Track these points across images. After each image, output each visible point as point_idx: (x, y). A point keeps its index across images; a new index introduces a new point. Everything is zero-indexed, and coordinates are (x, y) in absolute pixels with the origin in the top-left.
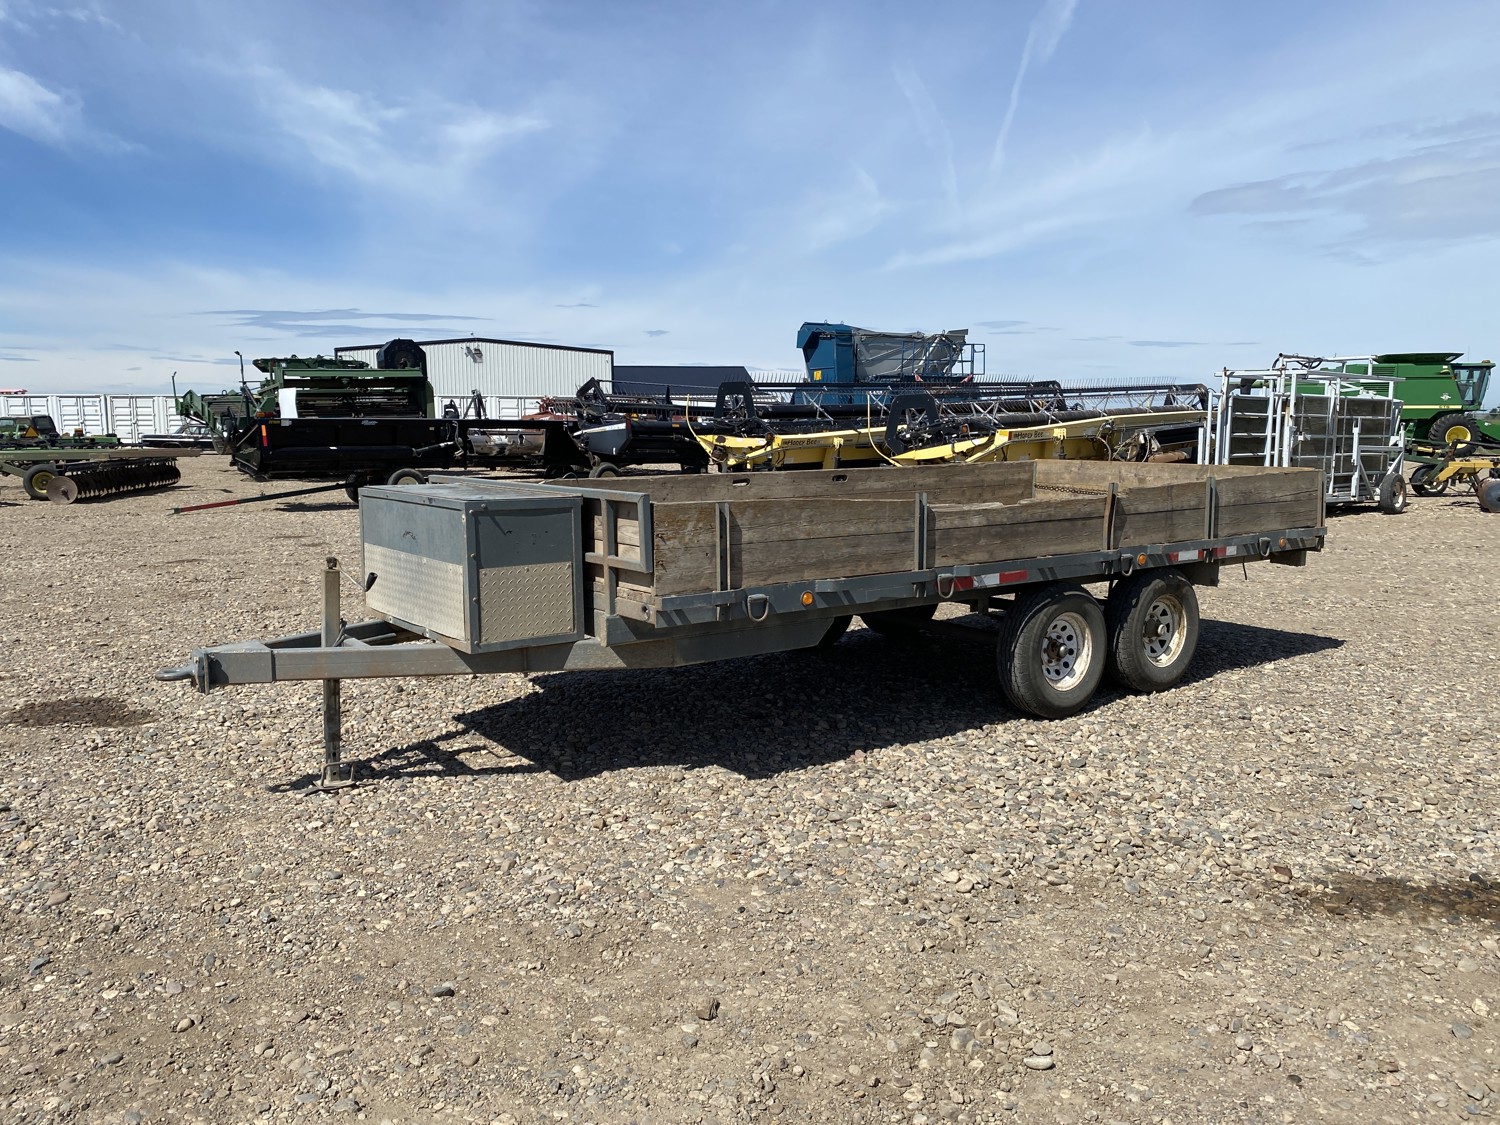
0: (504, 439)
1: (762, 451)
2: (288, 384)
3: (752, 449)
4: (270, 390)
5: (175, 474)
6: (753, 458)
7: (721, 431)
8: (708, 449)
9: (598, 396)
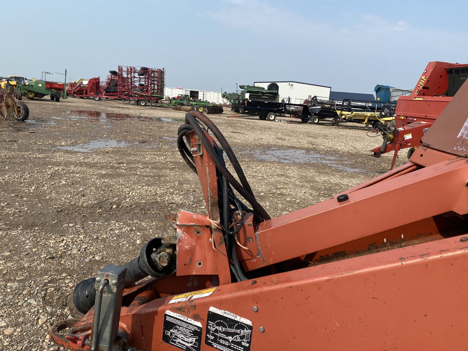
0: (294, 108)
1: (350, 115)
2: (248, 92)
3: (348, 114)
4: (243, 94)
5: (222, 111)
6: (348, 117)
7: (342, 110)
8: (339, 114)
9: (316, 100)
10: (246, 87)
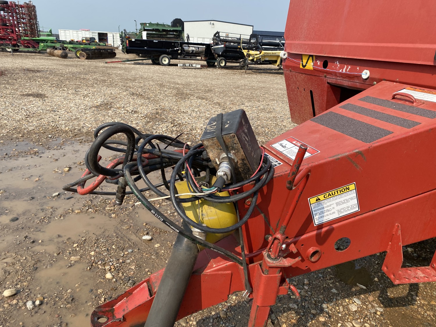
0: (194, 49)
1: (258, 56)
2: (145, 30)
3: (256, 55)
4: (141, 32)
5: (115, 54)
6: (257, 58)
7: (249, 49)
8: (245, 54)
9: (219, 37)
10: (148, 25)
